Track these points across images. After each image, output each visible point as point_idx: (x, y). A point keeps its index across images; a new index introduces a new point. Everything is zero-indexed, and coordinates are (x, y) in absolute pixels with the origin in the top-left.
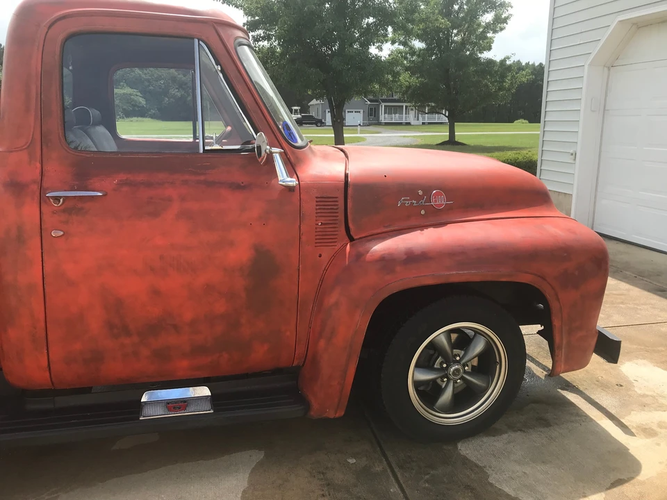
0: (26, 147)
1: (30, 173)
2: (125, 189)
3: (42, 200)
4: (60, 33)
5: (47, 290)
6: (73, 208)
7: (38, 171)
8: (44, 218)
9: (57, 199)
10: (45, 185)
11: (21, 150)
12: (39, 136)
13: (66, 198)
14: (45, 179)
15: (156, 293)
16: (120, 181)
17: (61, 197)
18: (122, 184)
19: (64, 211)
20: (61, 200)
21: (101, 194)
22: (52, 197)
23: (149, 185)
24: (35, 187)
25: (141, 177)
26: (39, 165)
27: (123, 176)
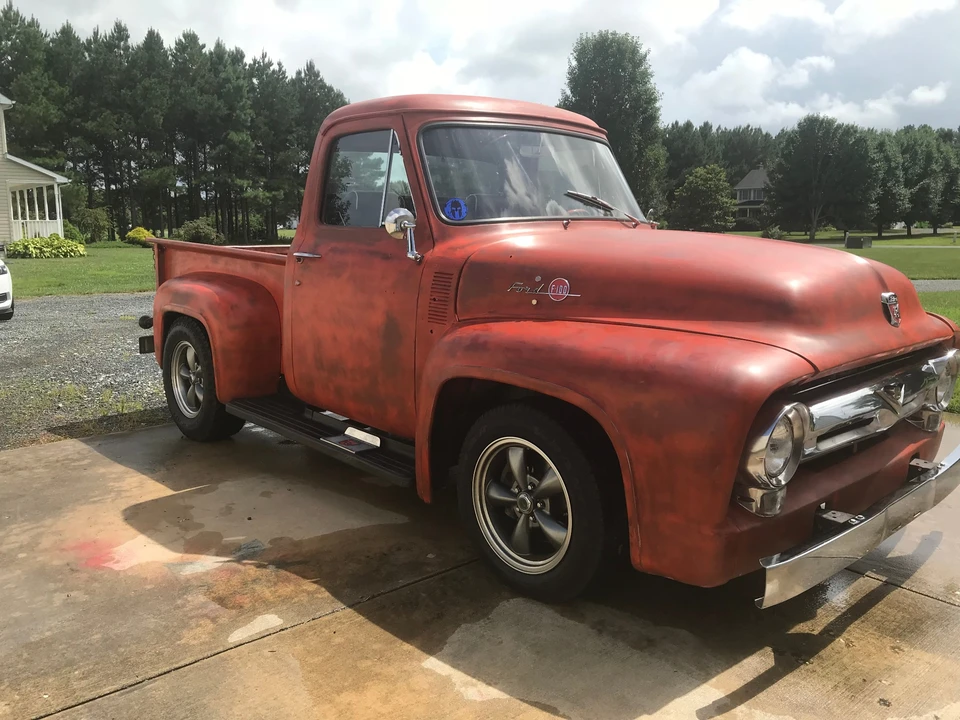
2: (331, 254)
6: (306, 266)
9: (299, 258)
16: (331, 248)
19: (302, 267)
20: (302, 259)
21: (319, 256)
23: (342, 252)
25: (342, 246)
27: (334, 245)
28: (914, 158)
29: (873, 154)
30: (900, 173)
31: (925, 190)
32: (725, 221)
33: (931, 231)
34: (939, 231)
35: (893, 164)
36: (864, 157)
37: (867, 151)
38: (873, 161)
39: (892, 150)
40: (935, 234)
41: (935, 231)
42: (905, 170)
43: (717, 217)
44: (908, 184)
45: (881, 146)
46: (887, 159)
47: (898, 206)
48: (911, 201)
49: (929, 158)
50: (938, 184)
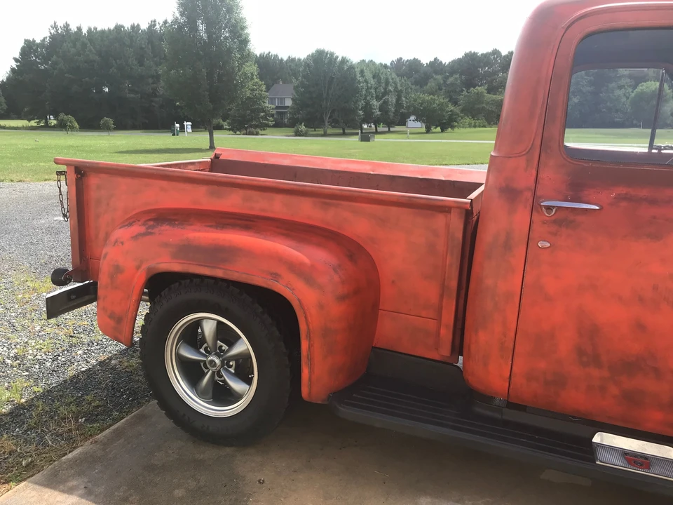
0: (524, 153)
1: (524, 180)
2: (624, 204)
3: (535, 207)
4: (577, 33)
5: (523, 301)
6: (565, 220)
7: (533, 178)
8: (534, 226)
9: (549, 208)
10: (538, 193)
11: (519, 156)
12: (539, 143)
13: (559, 208)
14: (539, 187)
15: (640, 327)
16: (619, 195)
17: (554, 207)
18: (620, 198)
19: (555, 222)
20: (554, 210)
21: (597, 208)
22: (545, 206)
23: (653, 202)
24: (529, 195)
25: (644, 193)
26: (534, 172)
27: (622, 190)
28: (379, 82)
29: (359, 77)
30: (373, 91)
31: (386, 103)
32: (268, 120)
33: (387, 129)
34: (392, 129)
35: (369, 85)
36: (354, 79)
37: (355, 75)
38: (359, 82)
39: (368, 75)
40: (389, 132)
41: (389, 129)
42: (376, 89)
43: (262, 117)
44: (378, 98)
45: (362, 72)
46: (366, 81)
47: (373, 113)
48: (380, 111)
49: (387, 83)
50: (392, 99)
